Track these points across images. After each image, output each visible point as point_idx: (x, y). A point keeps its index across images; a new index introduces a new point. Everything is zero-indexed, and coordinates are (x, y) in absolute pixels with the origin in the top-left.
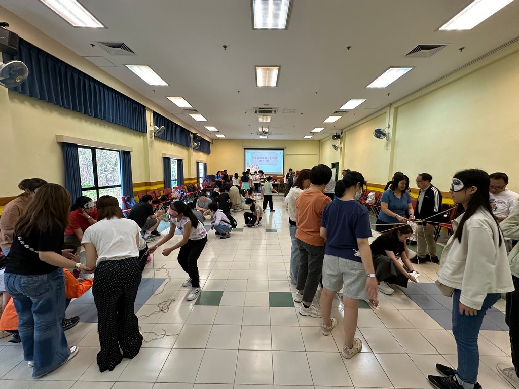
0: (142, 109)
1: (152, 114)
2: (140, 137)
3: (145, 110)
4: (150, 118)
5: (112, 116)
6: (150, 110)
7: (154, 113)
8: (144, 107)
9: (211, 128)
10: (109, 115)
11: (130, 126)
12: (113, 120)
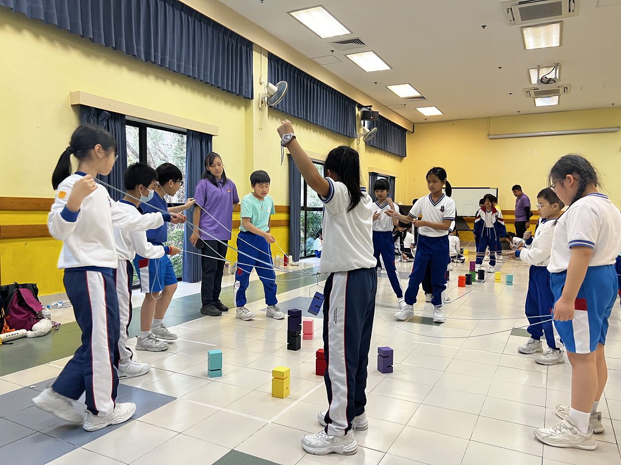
0: (244, 48)
1: (265, 60)
2: (239, 107)
3: (252, 50)
4: (260, 67)
5: (179, 60)
6: (261, 50)
7: (272, 58)
8: (249, 45)
9: (404, 91)
10: (172, 57)
11: (216, 81)
12: (179, 66)
